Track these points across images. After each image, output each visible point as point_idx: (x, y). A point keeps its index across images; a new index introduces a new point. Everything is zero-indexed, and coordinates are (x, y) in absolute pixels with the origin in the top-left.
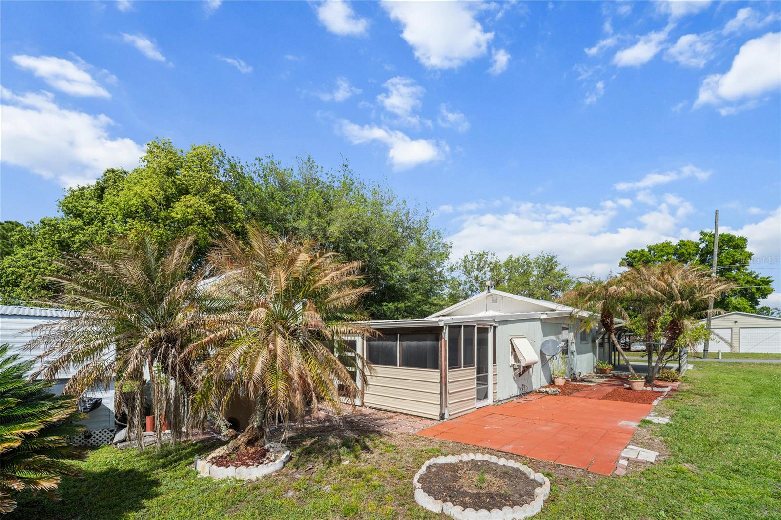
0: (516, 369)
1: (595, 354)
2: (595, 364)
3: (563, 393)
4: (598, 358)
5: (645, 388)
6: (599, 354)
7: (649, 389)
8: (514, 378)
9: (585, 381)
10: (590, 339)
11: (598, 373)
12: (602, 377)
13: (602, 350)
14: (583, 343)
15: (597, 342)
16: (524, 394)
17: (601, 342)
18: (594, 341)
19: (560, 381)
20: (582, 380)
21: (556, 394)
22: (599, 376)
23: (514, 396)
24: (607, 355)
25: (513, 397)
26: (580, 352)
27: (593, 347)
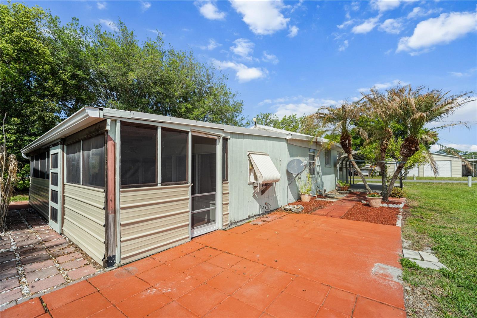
0: (256, 187)
1: (336, 175)
2: (337, 183)
3: (307, 211)
4: (338, 179)
5: (381, 205)
6: (340, 176)
7: (385, 205)
8: (254, 196)
9: (328, 197)
10: (332, 164)
11: (339, 190)
12: (342, 194)
13: (342, 173)
14: (327, 166)
15: (338, 166)
16: (268, 213)
17: (341, 166)
18: (335, 166)
19: (306, 198)
20: (326, 196)
21: (299, 212)
22: (340, 193)
23: (255, 216)
24: (345, 177)
25: (253, 217)
26: (325, 174)
27: (335, 170)
